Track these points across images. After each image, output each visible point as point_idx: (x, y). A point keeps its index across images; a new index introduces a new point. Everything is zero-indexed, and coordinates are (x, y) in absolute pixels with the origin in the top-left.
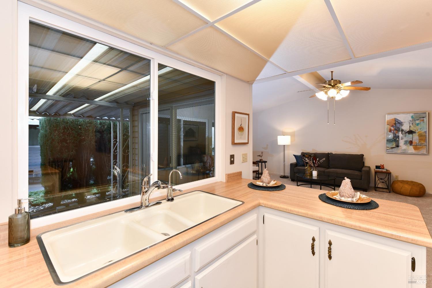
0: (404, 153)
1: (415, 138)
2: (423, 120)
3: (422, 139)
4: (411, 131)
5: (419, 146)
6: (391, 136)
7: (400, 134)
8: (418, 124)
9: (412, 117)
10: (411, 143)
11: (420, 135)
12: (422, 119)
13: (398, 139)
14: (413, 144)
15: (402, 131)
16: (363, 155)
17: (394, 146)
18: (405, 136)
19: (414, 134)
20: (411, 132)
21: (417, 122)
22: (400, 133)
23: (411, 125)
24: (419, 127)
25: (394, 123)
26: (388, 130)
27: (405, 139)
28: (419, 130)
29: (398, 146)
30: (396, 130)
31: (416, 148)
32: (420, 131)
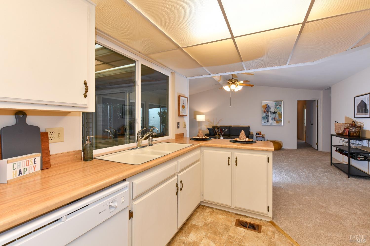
0: (272, 125)
1: (277, 116)
2: (281, 106)
3: (280, 117)
4: (275, 112)
5: (278, 121)
6: (264, 115)
7: (269, 114)
8: (278, 108)
9: (275, 104)
10: (275, 119)
11: (279, 115)
12: (280, 105)
13: (268, 117)
14: (276, 120)
15: (270, 112)
16: (249, 127)
17: (266, 121)
18: (272, 115)
19: (276, 114)
20: (275, 113)
21: (278, 107)
22: (269, 113)
23: (275, 108)
24: (279, 109)
25: (266, 107)
26: (263, 111)
27: (272, 117)
28: (279, 111)
29: (268, 121)
30: (267, 111)
31: (277, 122)
32: (279, 112)
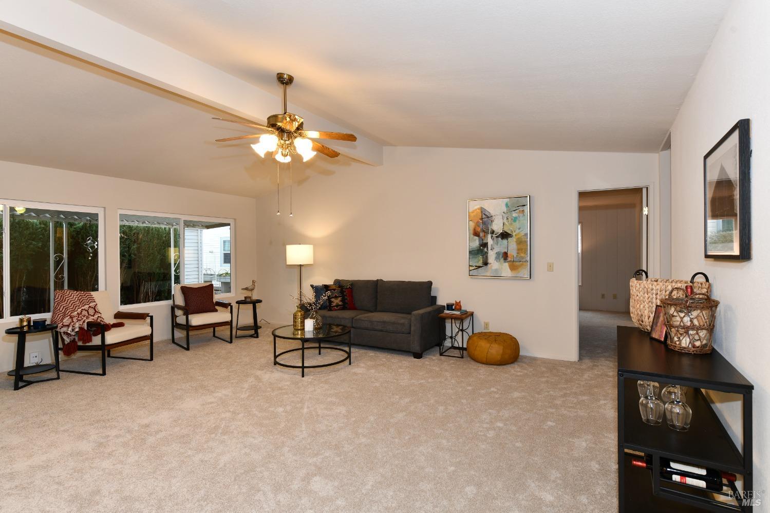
0: (497, 277)
1: (511, 246)
2: (523, 211)
3: (522, 249)
4: (506, 232)
5: (517, 263)
6: (476, 243)
7: (490, 241)
8: (515, 220)
9: (507, 205)
10: (505, 256)
11: (521, 242)
12: (521, 208)
13: (486, 249)
14: (509, 259)
15: (493, 232)
16: (430, 283)
17: (480, 263)
18: (497, 244)
19: (509, 239)
20: (505, 235)
21: (514, 215)
22: (490, 236)
23: (505, 220)
24: (517, 224)
25: (480, 217)
26: (472, 232)
27: (497, 249)
28: (517, 231)
29: (486, 263)
30: (484, 231)
31: (513, 268)
32: (519, 233)
